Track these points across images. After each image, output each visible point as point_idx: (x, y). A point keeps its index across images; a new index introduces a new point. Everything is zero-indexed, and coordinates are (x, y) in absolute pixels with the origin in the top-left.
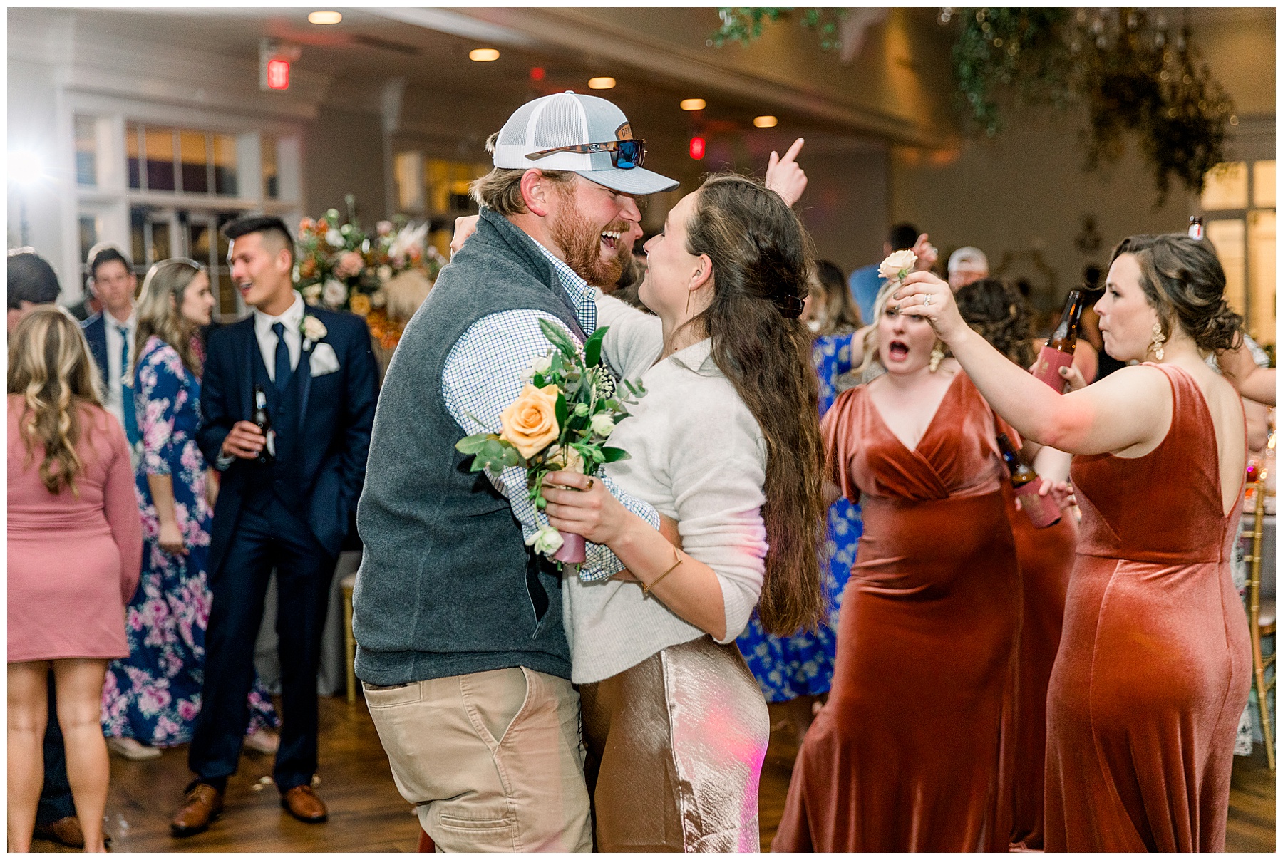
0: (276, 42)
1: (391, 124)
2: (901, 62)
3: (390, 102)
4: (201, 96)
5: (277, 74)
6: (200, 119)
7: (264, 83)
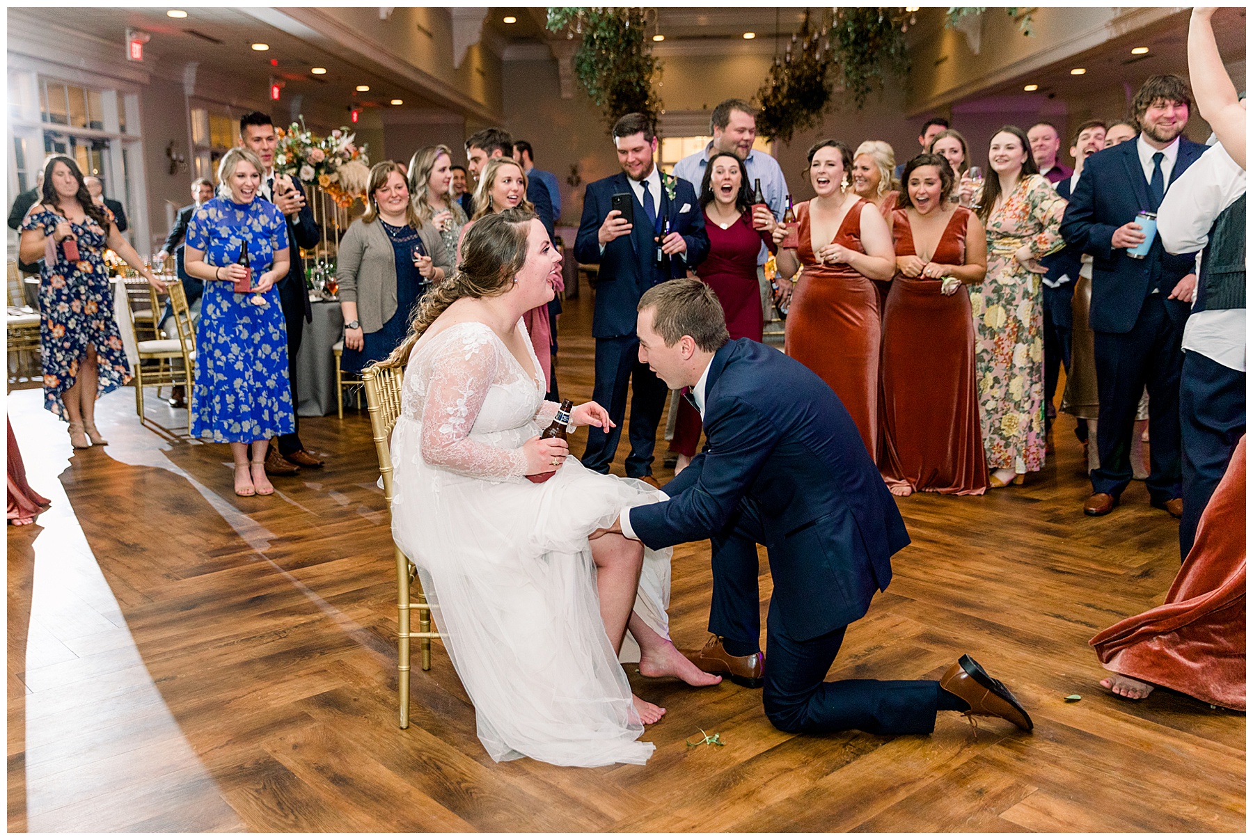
0: (136, 30)
1: (189, 90)
2: (478, 70)
3: (189, 76)
4: (83, 63)
5: (135, 51)
6: (81, 78)
7: (129, 57)
